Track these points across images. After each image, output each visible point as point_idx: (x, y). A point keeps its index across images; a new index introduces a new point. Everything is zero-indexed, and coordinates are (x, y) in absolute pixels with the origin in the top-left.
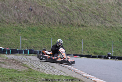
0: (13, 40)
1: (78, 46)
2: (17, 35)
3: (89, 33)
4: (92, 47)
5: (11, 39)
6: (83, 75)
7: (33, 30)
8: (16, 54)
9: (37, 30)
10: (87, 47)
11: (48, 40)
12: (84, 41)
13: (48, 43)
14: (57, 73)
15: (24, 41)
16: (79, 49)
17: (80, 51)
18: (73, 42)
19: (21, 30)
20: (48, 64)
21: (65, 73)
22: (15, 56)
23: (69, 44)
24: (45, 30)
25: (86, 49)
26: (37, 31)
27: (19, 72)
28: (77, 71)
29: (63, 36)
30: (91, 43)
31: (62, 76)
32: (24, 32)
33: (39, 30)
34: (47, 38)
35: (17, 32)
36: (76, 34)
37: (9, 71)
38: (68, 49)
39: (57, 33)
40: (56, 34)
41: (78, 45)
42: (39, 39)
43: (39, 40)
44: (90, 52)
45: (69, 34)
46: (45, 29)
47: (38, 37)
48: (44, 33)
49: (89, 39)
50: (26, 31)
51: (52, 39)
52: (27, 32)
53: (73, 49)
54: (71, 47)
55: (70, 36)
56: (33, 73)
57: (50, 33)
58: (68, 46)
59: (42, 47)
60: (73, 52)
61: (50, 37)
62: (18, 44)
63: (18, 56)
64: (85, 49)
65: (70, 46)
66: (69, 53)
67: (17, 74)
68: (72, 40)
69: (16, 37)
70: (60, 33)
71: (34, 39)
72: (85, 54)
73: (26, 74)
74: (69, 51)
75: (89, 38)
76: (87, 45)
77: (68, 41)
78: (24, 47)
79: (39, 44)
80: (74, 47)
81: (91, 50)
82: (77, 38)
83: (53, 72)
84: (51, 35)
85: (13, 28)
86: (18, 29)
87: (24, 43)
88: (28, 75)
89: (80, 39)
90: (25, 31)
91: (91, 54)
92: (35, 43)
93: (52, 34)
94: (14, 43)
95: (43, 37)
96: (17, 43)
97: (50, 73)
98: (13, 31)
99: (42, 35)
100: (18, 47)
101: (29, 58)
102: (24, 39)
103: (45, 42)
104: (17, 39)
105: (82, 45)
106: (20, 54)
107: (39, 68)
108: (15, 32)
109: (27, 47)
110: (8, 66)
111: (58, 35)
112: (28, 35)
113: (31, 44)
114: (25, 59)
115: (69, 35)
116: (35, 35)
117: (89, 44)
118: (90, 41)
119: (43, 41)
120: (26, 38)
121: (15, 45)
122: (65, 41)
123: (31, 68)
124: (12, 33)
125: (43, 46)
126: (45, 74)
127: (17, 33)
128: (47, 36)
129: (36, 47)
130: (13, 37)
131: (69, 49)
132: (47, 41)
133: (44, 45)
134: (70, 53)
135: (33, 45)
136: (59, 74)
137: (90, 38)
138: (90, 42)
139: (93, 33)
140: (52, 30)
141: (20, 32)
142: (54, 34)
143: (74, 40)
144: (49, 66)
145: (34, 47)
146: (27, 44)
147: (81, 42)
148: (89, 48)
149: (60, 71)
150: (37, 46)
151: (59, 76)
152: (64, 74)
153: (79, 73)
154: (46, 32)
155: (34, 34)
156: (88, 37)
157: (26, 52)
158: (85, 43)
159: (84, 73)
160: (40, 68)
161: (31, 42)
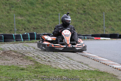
0: (3, 20)
1: (98, 22)
2: (8, 13)
3: (112, 2)
4: (118, 21)
5: (1, 18)
6: (115, 66)
7: (32, 3)
8: (11, 41)
9: (37, 3)
10: (110, 22)
11: (55, 16)
12: (106, 14)
13: (54, 21)
14: (76, 67)
15: (19, 21)
16: (100, 26)
17: (101, 28)
18: (90, 17)
19: (15, 5)
20: (62, 55)
21: (87, 65)
22: (11, 45)
23: (84, 20)
24: (48, 3)
25: (110, 24)
26: (38, 5)
27: (22, 69)
28: (104, 61)
29: (75, 8)
30: (116, 16)
31: (85, 70)
32: (18, 7)
33: (40, 4)
34: (53, 14)
35: (8, 8)
36: (93, 5)
37: (9, 68)
38: (83, 27)
39: (66, 6)
40: (64, 8)
41: (97, 20)
42: (40, 16)
43: (41, 18)
44: (115, 29)
45: (83, 5)
46: (48, 1)
47: (40, 13)
48: (47, 7)
49: (112, 11)
50: (21, 5)
51: (60, 15)
52: (23, 8)
53: (90, 27)
54: (88, 24)
55: (85, 9)
56: (43, 70)
57: (55, 6)
58: (83, 23)
59: (45, 27)
60: (91, 31)
61: (56, 12)
62: (12, 25)
63: (16, 44)
64: (108, 26)
65: (85, 23)
66: (85, 33)
67: (21, 72)
68: (89, 14)
69: (7, 16)
70: (70, 5)
71: (33, 17)
72: (109, 32)
73: (33, 72)
74: (86, 31)
75: (113, 9)
76: (111, 19)
77: (83, 16)
78: (20, 29)
79: (41, 23)
80: (92, 24)
81: (117, 27)
82: (95, 10)
83: (70, 66)
84: (57, 9)
85: (3, 4)
86: (9, 4)
87: (19, 24)
88: (36, 72)
89: (99, 11)
90: (20, 7)
91: (118, 32)
92: (36, 22)
93: (59, 7)
94: (5, 25)
95: (47, 13)
96: (10, 24)
97: (67, 68)
98: (2, 7)
99: (45, 10)
100: (11, 30)
101: (32, 47)
102: (20, 18)
103: (50, 20)
104: (9, 18)
105: (103, 21)
106: (17, 41)
107: (49, 61)
108: (5, 8)
109: (25, 29)
110: (6, 62)
111: (67, 9)
112: (25, 12)
113: (29, 24)
114: (27, 48)
115: (84, 7)
116: (35, 11)
117: (114, 18)
118: (115, 14)
119: (47, 19)
120: (21, 15)
121: (7, 26)
122: (79, 16)
123: (38, 61)
124: (2, 11)
125: (47, 26)
126: (60, 69)
127: (8, 10)
128: (51, 11)
129: (37, 28)
130: (3, 15)
131: (85, 27)
132: (53, 18)
133: (49, 24)
134: (87, 33)
135: (33, 25)
136: (79, 68)
137: (115, 9)
138: (114, 16)
139: (118, 2)
140: (58, 2)
141: (13, 7)
142: (62, 8)
143: (91, 13)
144: (64, 57)
145: (34, 28)
146: (23, 24)
147: (101, 17)
148: (114, 23)
149: (80, 62)
150: (39, 26)
151: (81, 71)
152: (87, 67)
153: (108, 64)
154: (50, 5)
155: (33, 9)
156: (111, 7)
157: (25, 37)
158: (107, 17)
159: (114, 64)
160: (52, 61)
161: (29, 22)
